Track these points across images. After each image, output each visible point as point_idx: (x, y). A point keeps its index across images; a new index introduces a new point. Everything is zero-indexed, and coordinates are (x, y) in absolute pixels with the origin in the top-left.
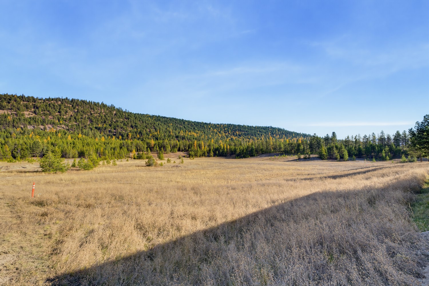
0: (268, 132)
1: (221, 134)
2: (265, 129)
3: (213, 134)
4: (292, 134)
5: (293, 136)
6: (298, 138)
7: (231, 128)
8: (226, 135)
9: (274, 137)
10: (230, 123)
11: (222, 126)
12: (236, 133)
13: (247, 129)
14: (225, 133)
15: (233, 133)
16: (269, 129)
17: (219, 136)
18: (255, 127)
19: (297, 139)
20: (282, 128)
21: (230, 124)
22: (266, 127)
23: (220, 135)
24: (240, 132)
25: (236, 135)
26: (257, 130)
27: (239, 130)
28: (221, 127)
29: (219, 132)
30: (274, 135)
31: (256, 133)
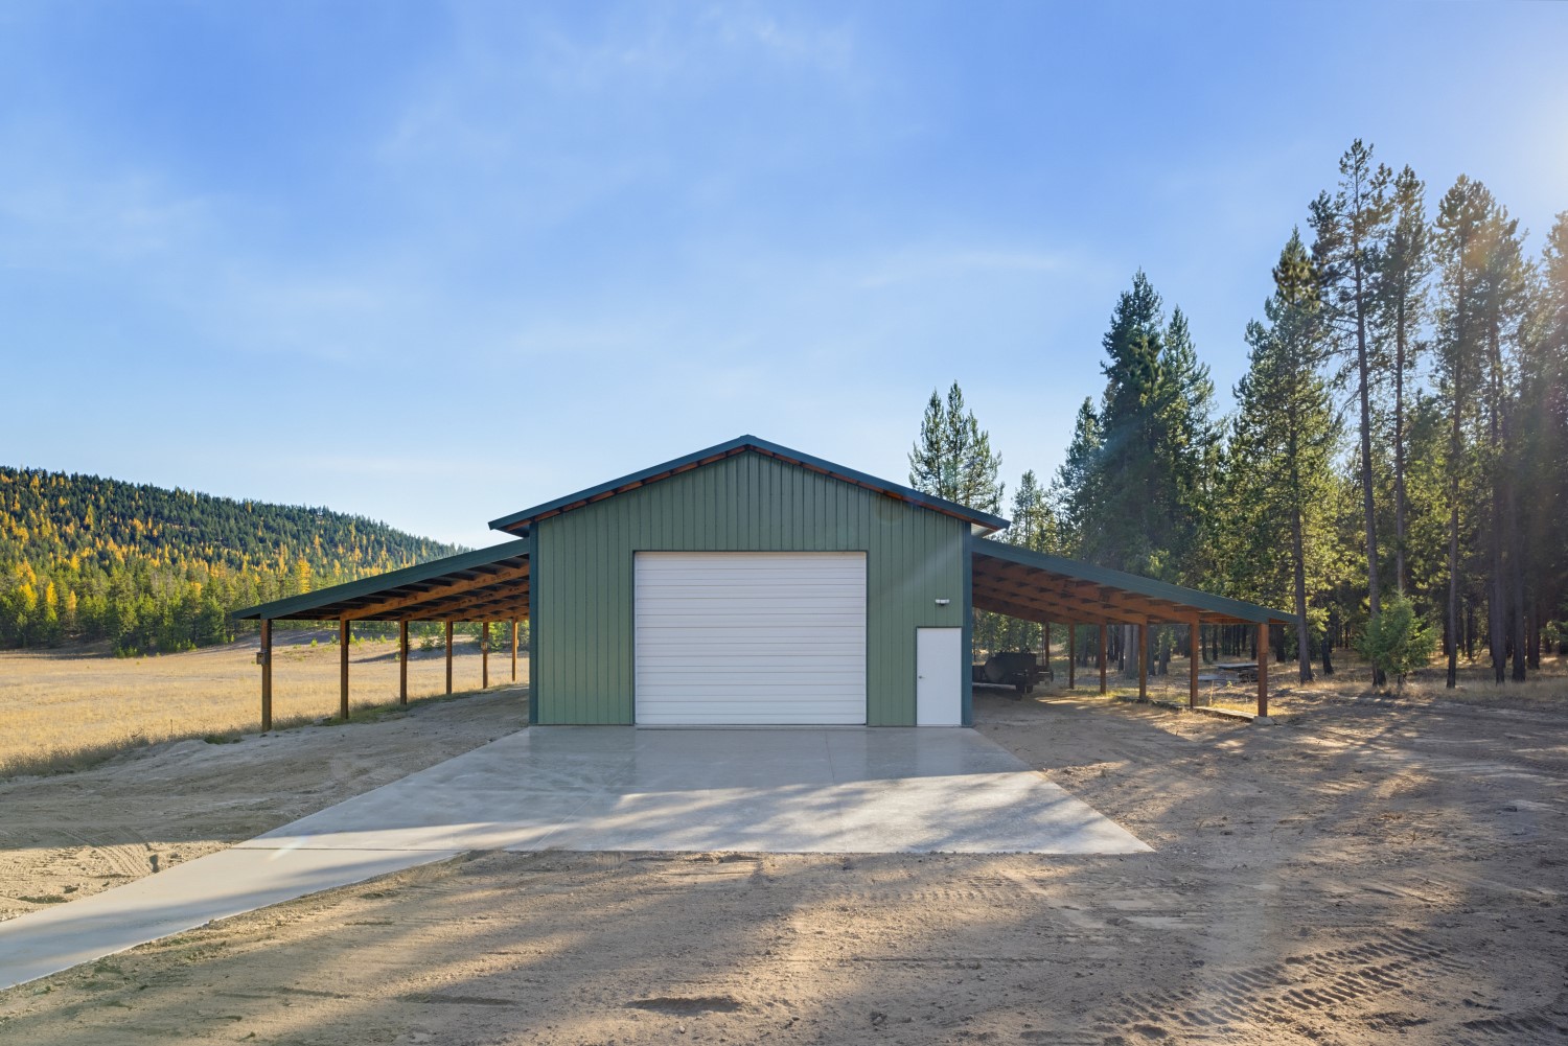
0: (310, 532)
1: (30, 528)
2: (294, 520)
7: (97, 499)
8: (62, 536)
9: (337, 556)
10: (91, 474)
11: (36, 481)
12: (134, 528)
13: (197, 514)
14: (56, 520)
15: (114, 525)
16: (313, 521)
17: (15, 538)
18: (243, 507)
21: (94, 480)
22: (302, 510)
24: (155, 524)
25: (133, 538)
26: (254, 518)
27: (147, 514)
28: (27, 486)
29: (14, 513)
30: (341, 550)
31: (246, 533)
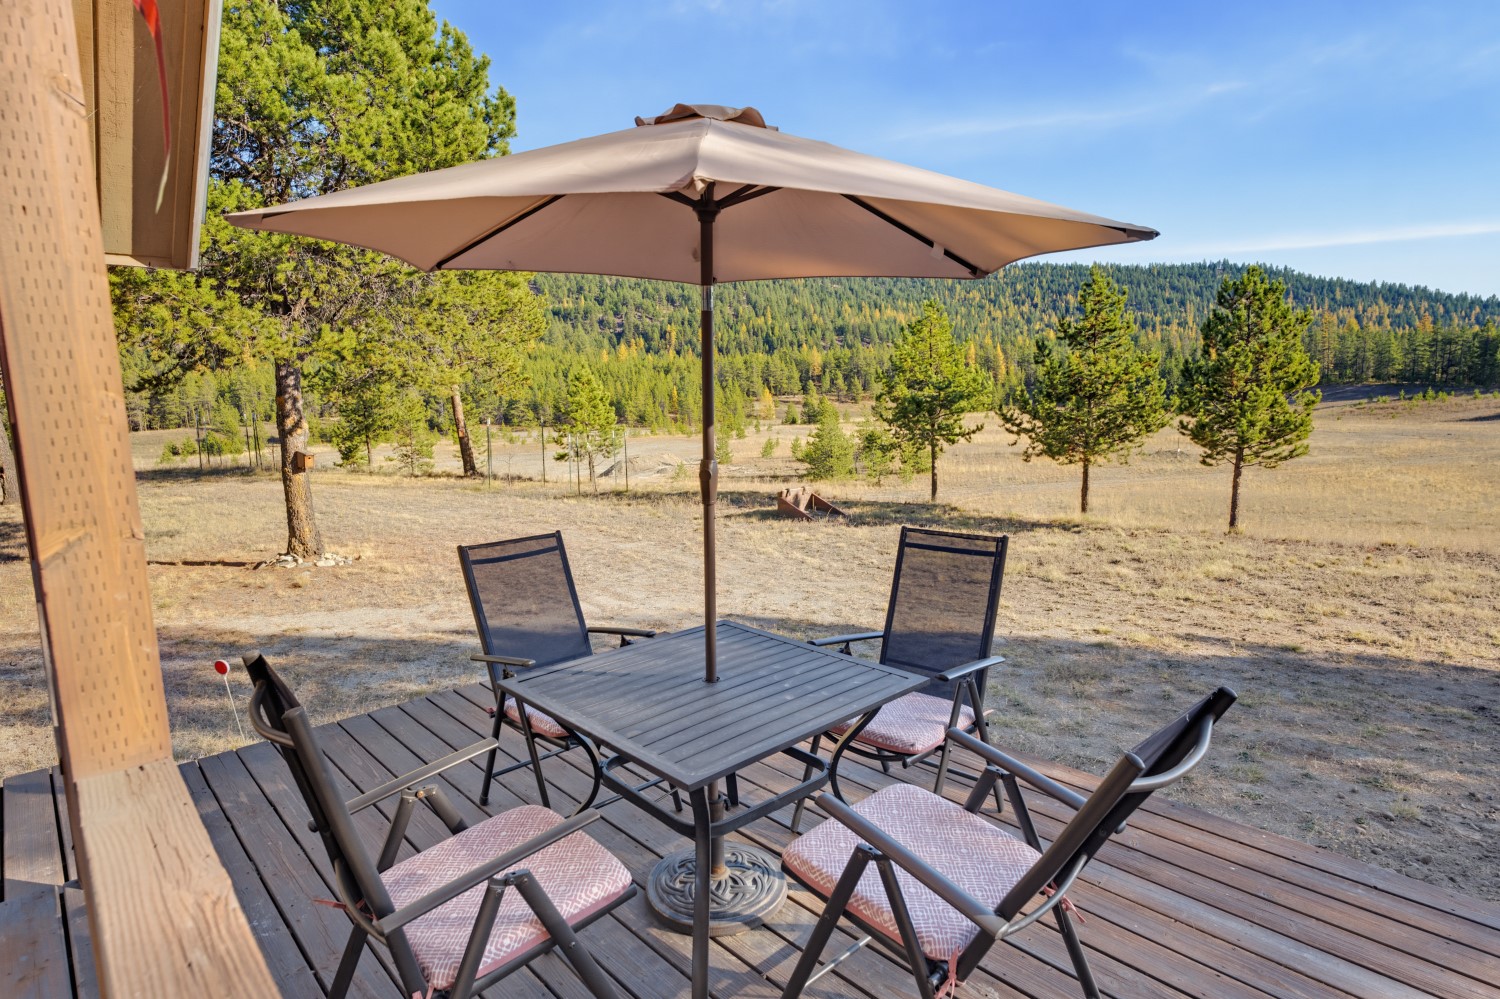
2: (1195, 278)
3: (970, 312)
4: (1333, 292)
5: (1333, 299)
6: (1360, 308)
7: (1040, 282)
8: (1022, 314)
12: (1067, 302)
14: (1016, 302)
15: (1054, 301)
16: (1214, 276)
18: (1150, 271)
19: (1357, 311)
20: (1281, 267)
22: (1202, 267)
23: (998, 314)
26: (1162, 280)
29: (991, 301)
31: (1156, 296)
